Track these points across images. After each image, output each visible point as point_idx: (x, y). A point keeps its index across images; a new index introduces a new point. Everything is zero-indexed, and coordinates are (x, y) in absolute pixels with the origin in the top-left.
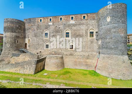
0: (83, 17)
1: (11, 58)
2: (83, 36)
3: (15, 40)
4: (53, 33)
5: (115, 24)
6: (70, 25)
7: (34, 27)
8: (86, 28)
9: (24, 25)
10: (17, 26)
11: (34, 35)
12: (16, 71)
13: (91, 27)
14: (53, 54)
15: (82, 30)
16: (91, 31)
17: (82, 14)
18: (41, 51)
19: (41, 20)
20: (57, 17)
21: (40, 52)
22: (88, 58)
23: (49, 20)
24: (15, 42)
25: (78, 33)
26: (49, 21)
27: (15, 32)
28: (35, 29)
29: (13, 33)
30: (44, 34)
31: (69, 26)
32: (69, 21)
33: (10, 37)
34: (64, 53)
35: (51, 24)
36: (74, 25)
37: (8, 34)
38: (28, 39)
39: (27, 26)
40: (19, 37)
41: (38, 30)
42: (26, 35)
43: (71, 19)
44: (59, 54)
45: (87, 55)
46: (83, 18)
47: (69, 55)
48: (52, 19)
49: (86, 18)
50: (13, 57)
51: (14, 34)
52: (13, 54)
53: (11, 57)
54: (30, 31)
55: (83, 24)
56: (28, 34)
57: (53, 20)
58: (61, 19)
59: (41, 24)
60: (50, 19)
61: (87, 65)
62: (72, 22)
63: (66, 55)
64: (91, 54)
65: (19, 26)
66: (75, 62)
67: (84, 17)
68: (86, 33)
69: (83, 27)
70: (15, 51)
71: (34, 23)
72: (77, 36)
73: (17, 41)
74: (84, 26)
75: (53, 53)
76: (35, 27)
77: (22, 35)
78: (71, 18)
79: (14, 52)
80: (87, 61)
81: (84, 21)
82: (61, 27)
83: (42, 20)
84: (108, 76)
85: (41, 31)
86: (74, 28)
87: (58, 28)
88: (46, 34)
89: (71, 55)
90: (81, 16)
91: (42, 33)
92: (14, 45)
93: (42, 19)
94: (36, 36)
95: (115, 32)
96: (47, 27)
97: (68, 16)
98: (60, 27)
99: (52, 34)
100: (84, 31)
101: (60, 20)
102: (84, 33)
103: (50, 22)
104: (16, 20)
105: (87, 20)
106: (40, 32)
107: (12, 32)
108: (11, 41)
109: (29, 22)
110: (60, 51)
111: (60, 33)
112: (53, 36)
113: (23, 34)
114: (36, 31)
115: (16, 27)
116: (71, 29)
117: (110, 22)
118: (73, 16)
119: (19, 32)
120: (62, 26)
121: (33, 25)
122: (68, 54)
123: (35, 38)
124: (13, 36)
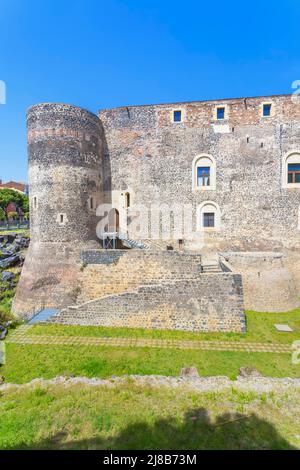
1: (82, 270)
3: (84, 196)
4: (232, 166)
7: (147, 142)
10: (88, 138)
11: (147, 177)
12: (153, 321)
14: (238, 249)
19: (177, 115)
20: (249, 102)
21: (181, 241)
23: (215, 112)
24: (85, 205)
26: (215, 118)
27: (82, 163)
28: (154, 150)
29: (78, 169)
30: (194, 172)
33: (68, 185)
35: (223, 129)
37: (61, 172)
38: (124, 192)
39: (114, 138)
40: (93, 184)
41: (165, 155)
42: (113, 176)
44: (261, 248)
48: (227, 111)
50: (90, 266)
51: (81, 172)
52: (86, 254)
53: (80, 265)
54: (130, 158)
56: (120, 172)
57: (232, 115)
58: (267, 109)
59: (179, 129)
60: (221, 112)
65: (93, 138)
70: (86, 240)
71: (147, 125)
73: (89, 201)
75: (237, 243)
76: (153, 145)
77: (100, 176)
82: (270, 141)
83: (182, 116)
85: (181, 158)
87: (253, 148)
88: (204, 172)
91: (186, 168)
92: (84, 217)
93: (183, 110)
94: (157, 178)
96: (206, 144)
98: (261, 141)
99: (230, 172)
101: (261, 114)
103: (218, 123)
104: (82, 111)
106: (176, 161)
107: (74, 163)
108: (71, 201)
109: (124, 124)
110: (265, 235)
111: (264, 168)
112: (234, 177)
114: (157, 161)
115: (84, 141)
119: (92, 166)
121: (143, 133)
123: (156, 188)
124: (78, 181)
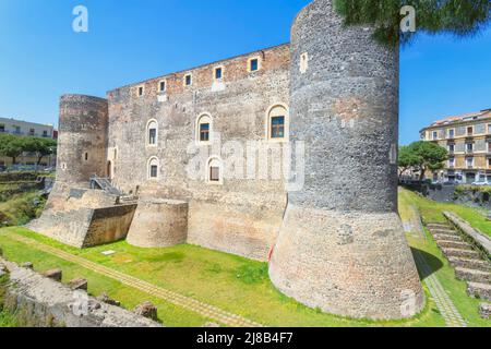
0: (249, 65)
1: (67, 200)
2: (248, 132)
3: (79, 152)
4: (167, 128)
5: (321, 79)
6: (212, 98)
7: (125, 112)
8: (260, 102)
9: (106, 110)
10: (85, 113)
11: (125, 138)
13: (275, 100)
14: (165, 197)
15: (247, 111)
16: (277, 113)
17: (248, 55)
18: (139, 183)
19: (141, 90)
20: (177, 75)
21: (137, 187)
22: (258, 217)
23: (159, 86)
24: (80, 158)
25: (233, 124)
26: (159, 90)
27: (79, 130)
28: (129, 118)
29: (76, 134)
30: (147, 133)
31: (210, 100)
32: (209, 84)
33: (68, 145)
34: (192, 194)
35: (162, 98)
36: (223, 97)
38: (114, 149)
39: (112, 111)
40: (89, 143)
41: (133, 121)
42: (110, 137)
43: (214, 77)
44: (178, 197)
45: (259, 204)
46: (249, 70)
47: (207, 201)
48: (165, 85)
49: (259, 67)
50: (70, 198)
51: (77, 136)
52: (72, 190)
53: (67, 197)
54: (118, 124)
55: (250, 90)
56: (113, 134)
57: (168, 87)
58: (188, 79)
59: (141, 101)
60: (162, 85)
61: (251, 240)
62: (218, 86)
63: (199, 200)
64: (273, 203)
65: (91, 113)
66: (220, 226)
67: (254, 63)
68: (260, 121)
69: (251, 102)
70: (78, 181)
71: (126, 101)
72: (231, 135)
73: (83, 156)
74: (254, 95)
75: (166, 192)
76: (128, 113)
77: (98, 138)
78: (214, 74)
79: (76, 186)
80: (257, 225)
81: (253, 80)
82: (189, 106)
83: (143, 91)
84: (284, 287)
85: (141, 122)
86: (223, 107)
87: (179, 112)
88: (152, 132)
89: (211, 200)
90: (245, 62)
91: (143, 130)
92: (78, 166)
93: (143, 86)
94: (129, 138)
95: (319, 114)
96: (154, 111)
97: (207, 68)
98: (184, 106)
99: (165, 132)
100: (253, 117)
101: (184, 85)
102: (253, 124)
103: (160, 94)
105: (263, 72)
106: (138, 125)
107: (73, 131)
108: (70, 155)
109: (117, 100)
110: (184, 186)
111: (185, 128)
112: (168, 137)
113: (101, 136)
114: (130, 125)
115: (82, 115)
116: (215, 110)
117: (308, 74)
118: (221, 66)
119: (90, 131)
120: (190, 103)
121: (124, 106)
122: (203, 198)
123: (128, 145)
124: (76, 142)
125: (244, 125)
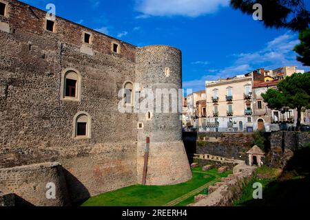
0: (112, 46)
2: (112, 97)
6: (82, 59)
13: (128, 78)
15: (111, 80)
25: (100, 87)
31: (78, 58)
32: (79, 43)
34: (57, 153)
36: (92, 61)
43: (83, 40)
45: (120, 149)
46: (112, 50)
47: (78, 156)
55: (113, 65)
61: (123, 175)
67: (115, 47)
68: (119, 90)
69: (113, 74)
72: (99, 95)
74: (116, 70)
78: (83, 36)
80: (124, 163)
81: (115, 59)
86: (93, 70)
89: (82, 154)
97: (75, 26)
100: (115, 86)
102: (115, 91)
105: (121, 56)
116: (84, 70)
117: (170, 79)
120: (53, 52)
122: (72, 153)
125: (109, 90)
